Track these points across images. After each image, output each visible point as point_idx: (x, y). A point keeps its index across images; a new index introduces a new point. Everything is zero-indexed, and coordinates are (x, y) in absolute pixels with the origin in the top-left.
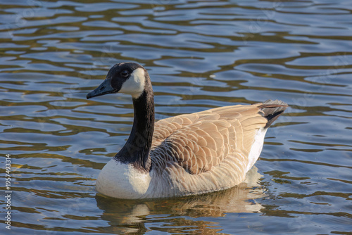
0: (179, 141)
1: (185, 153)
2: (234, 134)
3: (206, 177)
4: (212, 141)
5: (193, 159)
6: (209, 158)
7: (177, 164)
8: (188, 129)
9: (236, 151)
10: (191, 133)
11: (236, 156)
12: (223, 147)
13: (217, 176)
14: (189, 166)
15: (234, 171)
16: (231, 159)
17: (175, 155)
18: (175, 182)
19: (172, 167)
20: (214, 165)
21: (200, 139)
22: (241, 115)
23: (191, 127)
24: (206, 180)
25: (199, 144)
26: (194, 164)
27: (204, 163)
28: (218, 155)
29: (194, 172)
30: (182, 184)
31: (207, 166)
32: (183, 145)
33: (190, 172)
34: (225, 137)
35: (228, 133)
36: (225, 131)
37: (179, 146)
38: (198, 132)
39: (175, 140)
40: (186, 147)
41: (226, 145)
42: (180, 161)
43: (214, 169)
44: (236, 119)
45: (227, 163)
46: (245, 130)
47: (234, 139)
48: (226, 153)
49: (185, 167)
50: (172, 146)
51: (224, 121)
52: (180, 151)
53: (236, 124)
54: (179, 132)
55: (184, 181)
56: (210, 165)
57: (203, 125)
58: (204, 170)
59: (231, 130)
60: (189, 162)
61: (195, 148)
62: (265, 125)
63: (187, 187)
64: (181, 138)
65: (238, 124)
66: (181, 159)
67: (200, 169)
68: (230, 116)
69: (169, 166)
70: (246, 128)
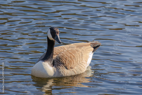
0: (63, 56)
1: (65, 61)
2: (82, 54)
3: (72, 71)
4: (75, 57)
5: (68, 64)
6: (74, 63)
7: (62, 65)
8: (66, 52)
9: (83, 61)
10: (67, 53)
11: (83, 63)
12: (79, 60)
13: (76, 70)
14: (67, 66)
15: (82, 69)
16: (81, 64)
17: (62, 62)
18: (62, 72)
19: (61, 67)
20: (75, 66)
21: (70, 56)
22: (84, 47)
23: (67, 51)
24: (72, 72)
25: (70, 58)
26: (68, 66)
27: (72, 65)
28: (77, 62)
29: (68, 68)
30: (64, 73)
31: (73, 66)
32: (64, 58)
33: (67, 69)
34: (79, 55)
35: (80, 54)
36: (79, 53)
37: (63, 58)
38: (70, 53)
39: (62, 56)
40: (66, 59)
41: (79, 58)
42: (63, 64)
43: (75, 68)
44: (82, 48)
45: (80, 65)
46: (86, 53)
47: (83, 56)
48: (80, 62)
49: (65, 67)
50: (60, 58)
51: (78, 49)
52: (63, 60)
53: (83, 50)
54: (63, 53)
55: (65, 72)
56: (74, 66)
57: (71, 50)
58: (72, 68)
59: (81, 52)
60: (67, 65)
61: (69, 59)
62: (93, 51)
63: (66, 74)
64: (64, 55)
65: (84, 50)
66: (64, 63)
67: (70, 68)
68: (80, 47)
69: (60, 66)
70: (86, 52)
